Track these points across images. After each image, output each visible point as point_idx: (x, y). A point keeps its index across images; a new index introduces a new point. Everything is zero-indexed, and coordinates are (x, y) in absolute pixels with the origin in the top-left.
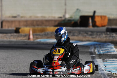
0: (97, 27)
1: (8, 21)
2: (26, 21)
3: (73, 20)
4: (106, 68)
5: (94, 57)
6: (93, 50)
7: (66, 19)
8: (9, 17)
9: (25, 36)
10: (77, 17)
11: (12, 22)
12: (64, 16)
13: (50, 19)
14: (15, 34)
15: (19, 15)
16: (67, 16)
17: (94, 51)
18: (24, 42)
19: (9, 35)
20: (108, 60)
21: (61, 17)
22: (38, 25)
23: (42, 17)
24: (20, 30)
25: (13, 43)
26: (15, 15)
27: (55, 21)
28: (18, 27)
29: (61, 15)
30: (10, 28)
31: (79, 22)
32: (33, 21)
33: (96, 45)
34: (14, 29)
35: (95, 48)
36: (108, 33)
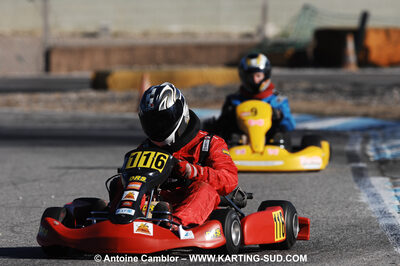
0: (375, 65)
1: (68, 51)
2: (131, 49)
3: (292, 44)
5: (361, 169)
6: (358, 148)
7: (265, 39)
8: (73, 35)
9: (127, 100)
10: (305, 35)
11: (82, 51)
12: (260, 30)
13: (213, 39)
14: (93, 94)
15: (105, 29)
16: (272, 31)
17: (364, 150)
18: (124, 121)
19: (73, 96)
21: (248, 35)
22: (171, 62)
23: (184, 34)
24: (110, 81)
25: (85, 125)
26: (91, 28)
27: (230, 47)
28: (102, 67)
29: (250, 28)
30: (76, 74)
31: (310, 51)
32: (154, 48)
33: (371, 128)
34: (88, 74)
35: (366, 139)
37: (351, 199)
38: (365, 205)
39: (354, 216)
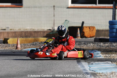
4: (90, 68)
5: (80, 60)
20: (93, 63)
27: (44, 32)
36: (97, 43)
37: (75, 67)
38: (79, 68)
39: (76, 70)
